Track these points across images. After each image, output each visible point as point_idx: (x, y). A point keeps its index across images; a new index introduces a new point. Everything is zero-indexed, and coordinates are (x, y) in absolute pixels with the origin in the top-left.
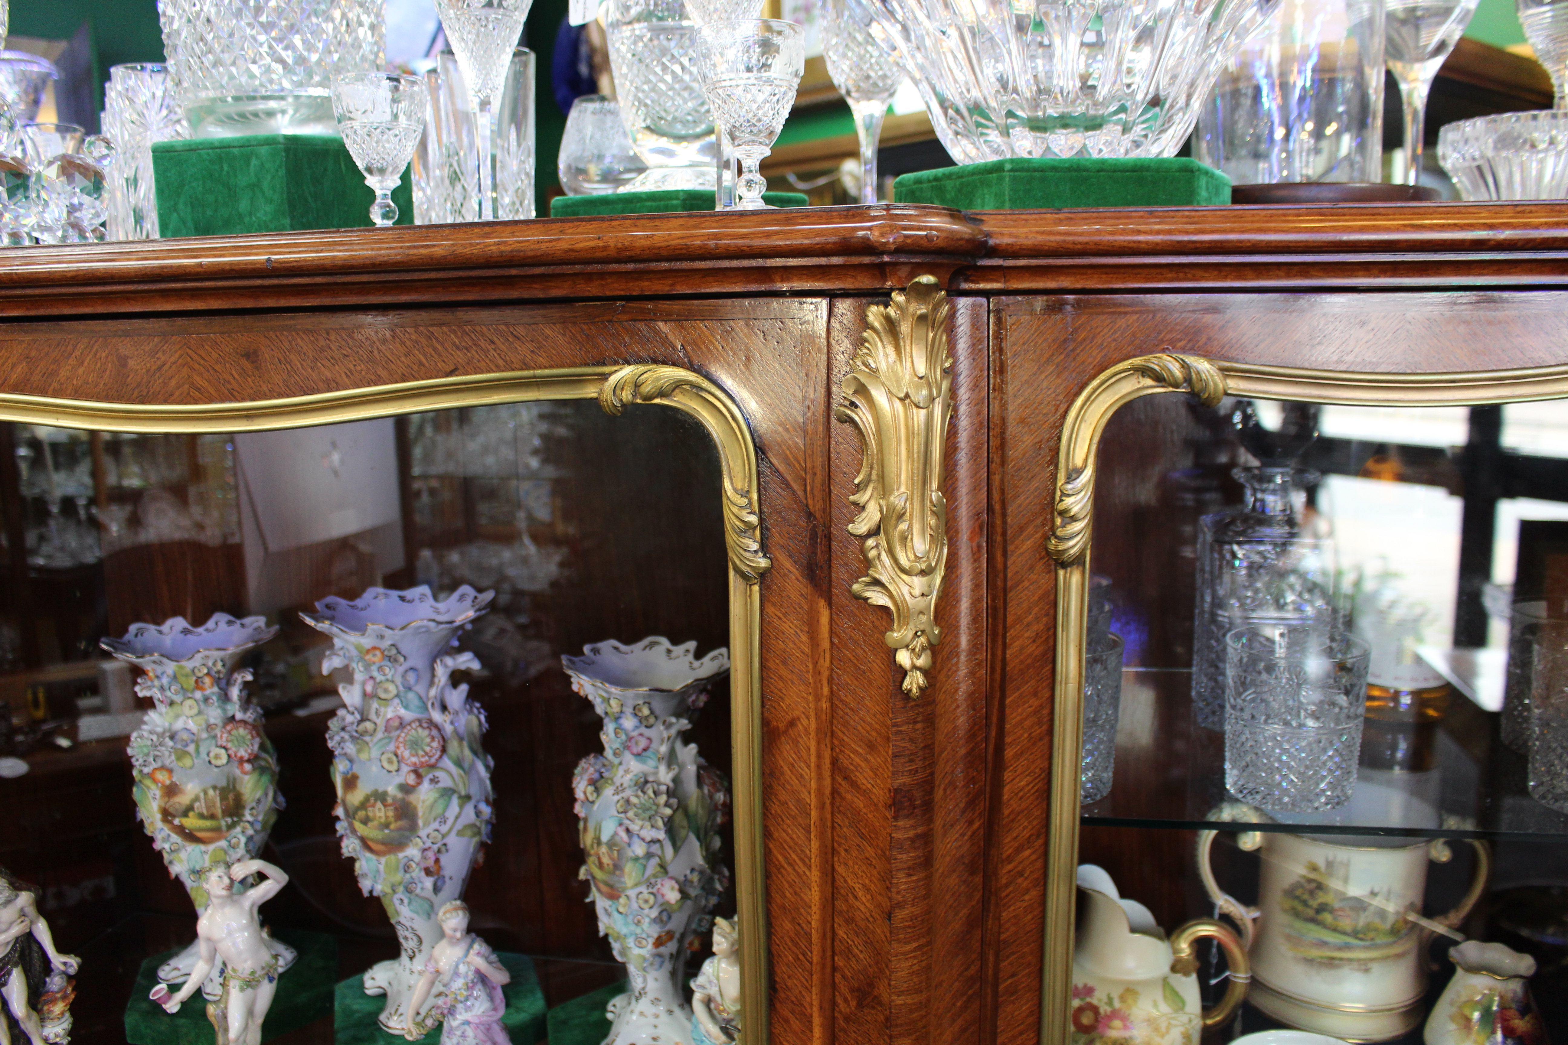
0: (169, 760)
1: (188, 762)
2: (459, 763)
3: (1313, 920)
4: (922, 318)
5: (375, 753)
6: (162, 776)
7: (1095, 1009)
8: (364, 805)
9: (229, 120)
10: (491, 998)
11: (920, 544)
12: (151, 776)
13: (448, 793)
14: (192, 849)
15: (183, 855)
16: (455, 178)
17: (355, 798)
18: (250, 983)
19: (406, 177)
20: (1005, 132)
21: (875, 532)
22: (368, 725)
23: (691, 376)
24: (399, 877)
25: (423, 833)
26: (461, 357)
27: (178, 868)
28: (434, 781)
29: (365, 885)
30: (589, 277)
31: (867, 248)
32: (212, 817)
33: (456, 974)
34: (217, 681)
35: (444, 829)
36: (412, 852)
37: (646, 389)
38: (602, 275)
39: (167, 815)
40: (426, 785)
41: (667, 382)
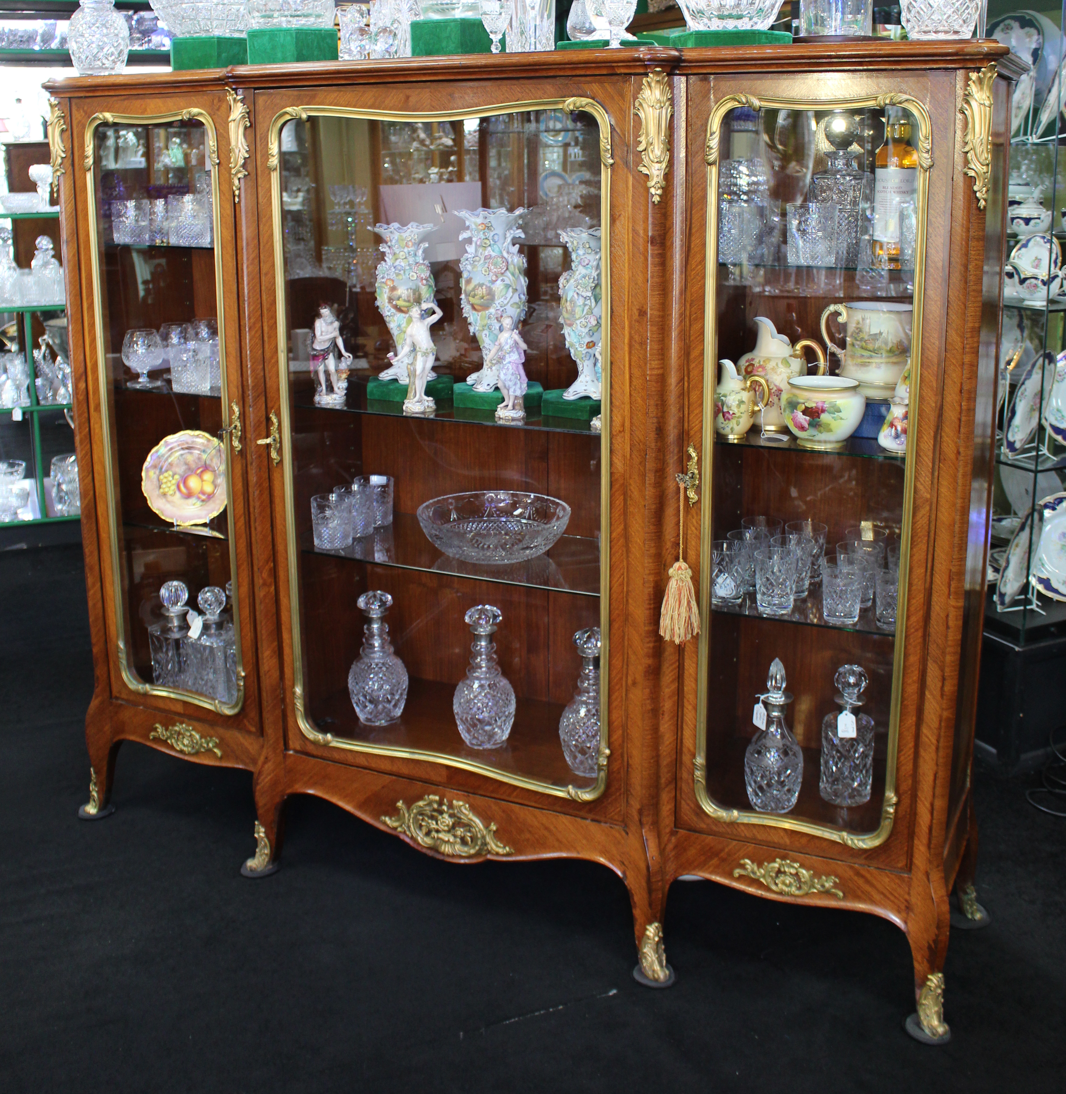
0: (393, 276)
1: (400, 277)
2: (513, 275)
3: (858, 346)
4: (658, 82)
5: (479, 269)
6: (389, 283)
7: (753, 365)
8: (474, 289)
10: (519, 354)
11: (658, 152)
12: (385, 283)
13: (508, 286)
14: (400, 315)
15: (396, 318)
16: (522, 33)
17: (470, 287)
18: (425, 354)
19: (504, 35)
20: (710, 19)
21: (645, 150)
22: (477, 258)
23: (591, 101)
24: (485, 323)
25: (497, 302)
26: (520, 95)
27: (392, 326)
28: (503, 280)
29: (472, 329)
30: (560, 69)
31: (639, 60)
32: (409, 301)
33: (507, 343)
34: (414, 244)
35: (506, 302)
36: (492, 310)
37: (578, 104)
38: (564, 69)
39: (390, 300)
40: (499, 282)
41: (584, 103)
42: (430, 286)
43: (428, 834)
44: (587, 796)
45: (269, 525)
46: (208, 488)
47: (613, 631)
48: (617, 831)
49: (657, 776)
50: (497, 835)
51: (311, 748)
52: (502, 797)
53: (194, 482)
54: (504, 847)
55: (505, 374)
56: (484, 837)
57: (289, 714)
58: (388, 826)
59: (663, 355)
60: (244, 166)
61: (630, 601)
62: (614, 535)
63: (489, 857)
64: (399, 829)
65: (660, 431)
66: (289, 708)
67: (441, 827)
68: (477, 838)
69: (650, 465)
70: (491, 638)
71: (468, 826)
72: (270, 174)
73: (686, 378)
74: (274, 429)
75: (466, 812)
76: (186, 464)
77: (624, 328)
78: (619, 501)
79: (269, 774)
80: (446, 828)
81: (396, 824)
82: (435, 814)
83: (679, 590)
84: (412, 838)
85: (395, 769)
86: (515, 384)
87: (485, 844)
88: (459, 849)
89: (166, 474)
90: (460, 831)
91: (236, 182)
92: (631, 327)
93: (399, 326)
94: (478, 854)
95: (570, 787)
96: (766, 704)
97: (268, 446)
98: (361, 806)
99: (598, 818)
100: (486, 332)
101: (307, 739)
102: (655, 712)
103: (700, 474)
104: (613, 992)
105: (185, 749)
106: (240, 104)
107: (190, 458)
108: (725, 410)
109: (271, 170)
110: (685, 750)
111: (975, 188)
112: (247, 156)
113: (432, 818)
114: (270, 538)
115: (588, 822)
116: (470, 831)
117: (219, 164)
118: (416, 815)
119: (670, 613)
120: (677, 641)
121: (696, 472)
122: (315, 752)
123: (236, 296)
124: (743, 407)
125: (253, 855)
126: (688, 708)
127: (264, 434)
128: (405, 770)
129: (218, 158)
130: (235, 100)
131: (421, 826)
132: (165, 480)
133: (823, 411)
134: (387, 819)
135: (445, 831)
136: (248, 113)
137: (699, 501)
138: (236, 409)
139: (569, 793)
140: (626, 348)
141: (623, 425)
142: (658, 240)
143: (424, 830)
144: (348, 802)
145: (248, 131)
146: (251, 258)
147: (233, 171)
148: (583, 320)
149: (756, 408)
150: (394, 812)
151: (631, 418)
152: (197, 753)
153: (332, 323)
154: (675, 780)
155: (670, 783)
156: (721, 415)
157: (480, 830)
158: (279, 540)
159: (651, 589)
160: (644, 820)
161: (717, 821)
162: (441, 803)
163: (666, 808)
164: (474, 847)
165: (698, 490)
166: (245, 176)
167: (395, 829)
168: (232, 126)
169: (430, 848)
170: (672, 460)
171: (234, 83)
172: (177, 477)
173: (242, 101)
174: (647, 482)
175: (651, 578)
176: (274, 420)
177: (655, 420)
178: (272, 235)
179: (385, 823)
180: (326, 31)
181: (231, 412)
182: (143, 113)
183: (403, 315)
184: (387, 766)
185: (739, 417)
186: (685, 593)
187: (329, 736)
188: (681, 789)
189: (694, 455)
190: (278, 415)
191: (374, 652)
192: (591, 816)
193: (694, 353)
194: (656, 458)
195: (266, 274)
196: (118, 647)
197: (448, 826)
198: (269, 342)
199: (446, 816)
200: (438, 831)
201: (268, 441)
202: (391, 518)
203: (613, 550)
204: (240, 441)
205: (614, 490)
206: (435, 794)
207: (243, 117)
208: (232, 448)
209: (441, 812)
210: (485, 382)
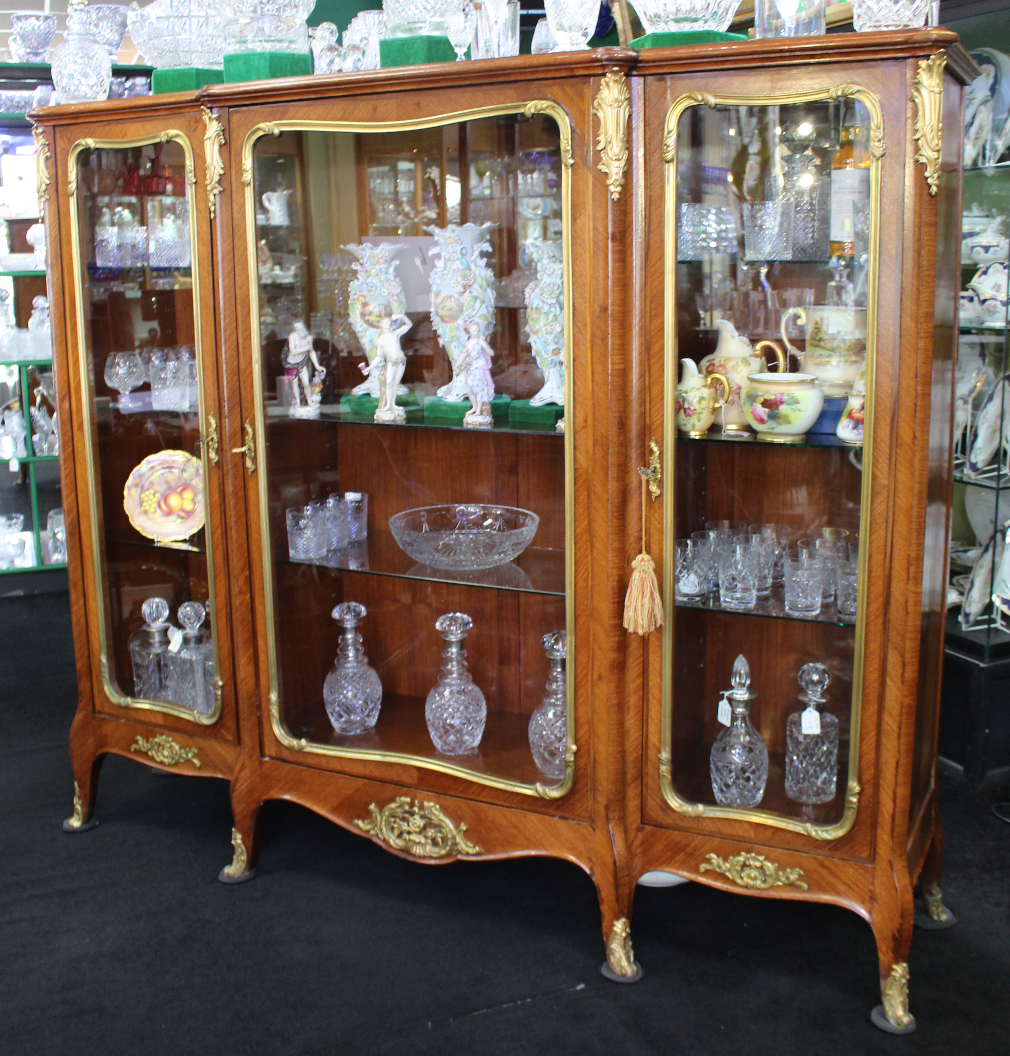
0: (365, 293)
1: (372, 293)
2: (481, 287)
3: (817, 346)
4: (616, 81)
5: (448, 281)
6: (361, 299)
8: (443, 302)
9: (405, 31)
10: (487, 360)
11: (616, 150)
12: (358, 299)
13: (476, 298)
14: (372, 331)
15: (368, 333)
17: (439, 300)
18: (395, 364)
20: (666, 23)
21: (604, 149)
22: (446, 272)
23: (551, 103)
24: (454, 333)
25: (465, 314)
26: (483, 101)
27: (364, 341)
28: (471, 292)
29: (441, 342)
31: (597, 60)
33: (474, 350)
34: (385, 262)
35: (474, 313)
36: (460, 322)
39: (363, 315)
40: (467, 294)
41: (545, 106)
42: (401, 303)
43: (400, 836)
44: (554, 793)
45: (244, 533)
46: (188, 506)
47: (579, 627)
48: (585, 829)
49: (623, 772)
50: (467, 835)
51: (285, 754)
52: (472, 797)
53: (174, 501)
54: (474, 847)
55: (473, 380)
56: (454, 837)
57: (265, 720)
58: (361, 829)
59: (624, 350)
60: (219, 182)
61: (595, 595)
62: (579, 530)
63: (460, 857)
64: (372, 832)
65: (623, 425)
66: (265, 714)
67: (412, 828)
68: (448, 839)
69: (612, 459)
70: (462, 644)
71: (439, 827)
72: (243, 189)
73: (647, 374)
74: (249, 438)
75: (437, 813)
76: (167, 482)
77: (585, 325)
78: (583, 497)
79: (245, 781)
80: (417, 830)
81: (368, 827)
82: (407, 816)
83: (642, 581)
84: (385, 840)
85: (367, 772)
86: (483, 390)
87: (455, 844)
88: (429, 849)
89: (147, 493)
90: (431, 832)
91: (212, 198)
92: (593, 323)
93: (371, 341)
94: (448, 855)
95: (538, 785)
96: (730, 700)
97: (243, 454)
98: (334, 810)
99: (565, 815)
100: (455, 343)
101: (282, 745)
102: (621, 707)
103: (662, 468)
104: (581, 986)
105: (166, 760)
106: (215, 123)
107: (170, 477)
108: (686, 406)
109: (244, 185)
110: (650, 745)
111: (927, 174)
112: (222, 172)
113: (404, 819)
114: (245, 546)
115: (556, 819)
116: (440, 832)
117: (196, 183)
118: (388, 817)
119: (633, 604)
120: (641, 632)
121: (658, 466)
122: (290, 757)
123: (212, 311)
124: (704, 404)
125: (230, 862)
126: (653, 702)
127: (240, 443)
128: (377, 773)
129: (195, 177)
130: (210, 118)
131: (393, 829)
132: (146, 499)
133: (781, 403)
134: (360, 823)
135: (416, 832)
136: (223, 131)
137: (661, 495)
138: (213, 422)
139: (536, 791)
140: (589, 345)
141: (586, 421)
142: (618, 236)
143: (396, 832)
144: (323, 807)
145: (224, 148)
146: (227, 271)
147: (209, 188)
148: (548, 327)
149: (717, 405)
150: (366, 815)
151: (594, 413)
152: (177, 764)
153: (305, 337)
154: (641, 775)
155: (636, 778)
156: (682, 411)
157: (450, 830)
158: (254, 548)
159: (615, 583)
160: (611, 815)
161: (683, 816)
162: (412, 805)
163: (633, 804)
164: (445, 848)
165: (660, 484)
166: (220, 192)
167: (368, 832)
168: (208, 144)
169: (402, 850)
170: (634, 454)
171: (209, 101)
172: (158, 495)
173: (218, 119)
174: (610, 476)
175: (615, 572)
176: (249, 429)
177: (617, 415)
178: (246, 249)
179: (357, 826)
180: (299, 55)
181: (208, 425)
182: (123, 137)
183: (374, 330)
184: (359, 770)
185: (700, 413)
186: (648, 584)
187: (303, 742)
188: (647, 785)
189: (655, 449)
190: (253, 425)
191: (349, 662)
192: (559, 813)
193: (655, 349)
194: (619, 453)
195: (241, 287)
196: (100, 661)
197: (419, 827)
198: (244, 353)
199: (417, 817)
200: (409, 833)
201: (243, 449)
202: (365, 534)
203: (578, 545)
204: (217, 453)
205: (578, 486)
206: (406, 795)
207: (218, 135)
208: (209, 460)
209: (412, 814)
210: (454, 393)
